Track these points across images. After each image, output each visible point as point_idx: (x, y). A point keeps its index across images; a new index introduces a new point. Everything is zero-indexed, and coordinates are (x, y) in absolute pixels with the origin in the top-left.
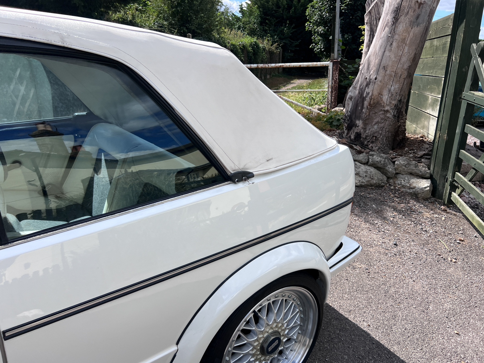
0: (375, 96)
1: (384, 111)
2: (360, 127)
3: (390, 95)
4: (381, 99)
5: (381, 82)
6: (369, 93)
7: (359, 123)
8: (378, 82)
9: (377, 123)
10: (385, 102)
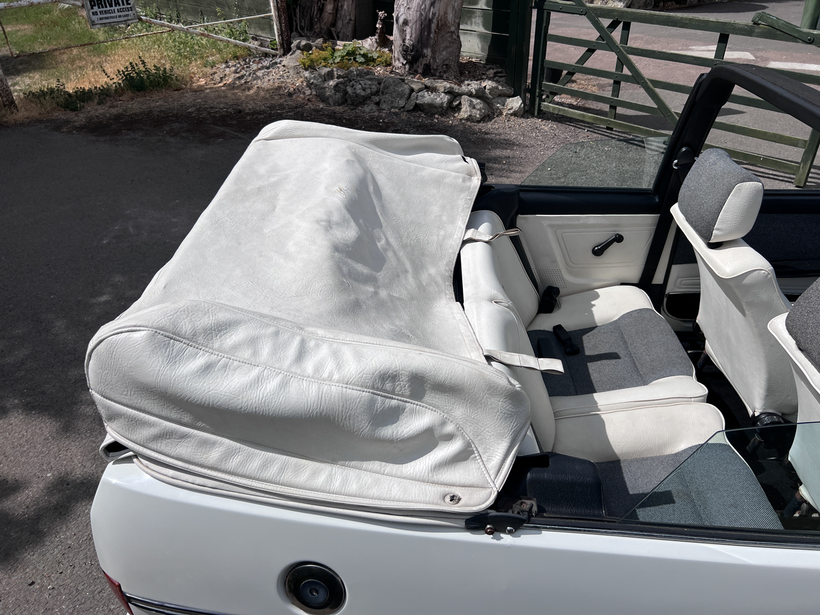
0: (441, 16)
2: (429, 57)
3: (454, 13)
4: (447, 17)
6: (435, 13)
7: (428, 52)
9: (446, 48)
10: (450, 22)
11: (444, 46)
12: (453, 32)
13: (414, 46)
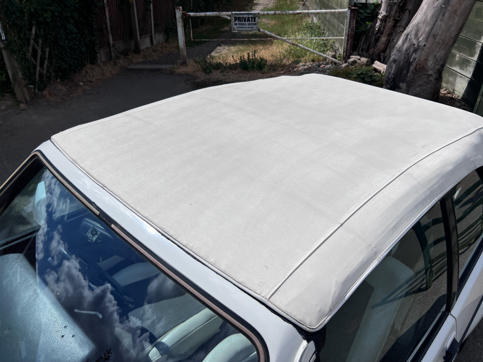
0: (421, 61)
1: (428, 75)
2: (403, 90)
3: (435, 61)
5: (428, 48)
6: (416, 59)
8: (426, 49)
11: (419, 83)
12: (431, 75)
13: (394, 79)
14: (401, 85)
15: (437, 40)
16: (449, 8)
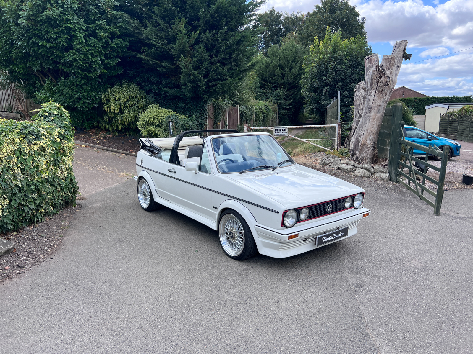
0: (363, 141)
2: (358, 155)
3: (370, 141)
5: (366, 135)
8: (364, 135)
10: (368, 143)
11: (365, 151)
12: (369, 147)
13: (353, 150)
14: (356, 152)
15: (368, 131)
16: (371, 117)
